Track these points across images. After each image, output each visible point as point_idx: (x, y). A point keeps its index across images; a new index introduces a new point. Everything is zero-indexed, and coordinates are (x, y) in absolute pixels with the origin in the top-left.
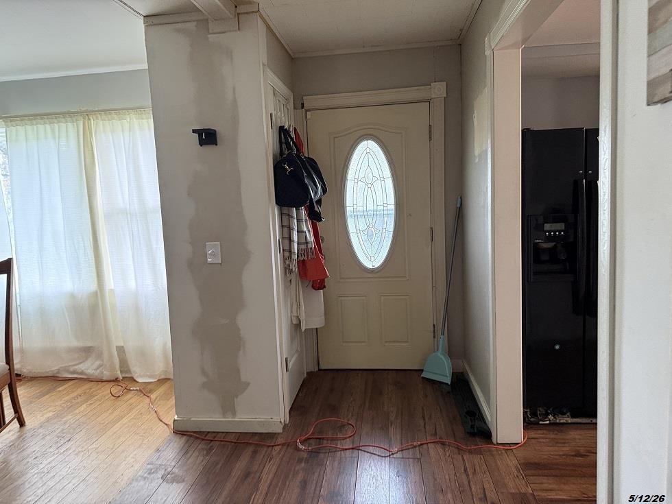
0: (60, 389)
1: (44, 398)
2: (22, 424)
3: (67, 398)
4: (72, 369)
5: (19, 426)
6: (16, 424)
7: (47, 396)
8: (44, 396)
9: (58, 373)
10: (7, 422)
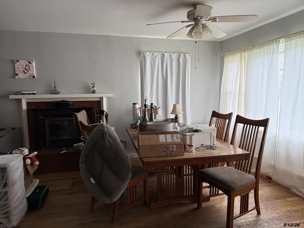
0: (289, 199)
1: (277, 201)
2: (259, 213)
3: (290, 208)
4: (299, 189)
5: (257, 213)
6: (255, 212)
7: (279, 201)
8: (278, 199)
9: (291, 187)
10: (249, 209)
